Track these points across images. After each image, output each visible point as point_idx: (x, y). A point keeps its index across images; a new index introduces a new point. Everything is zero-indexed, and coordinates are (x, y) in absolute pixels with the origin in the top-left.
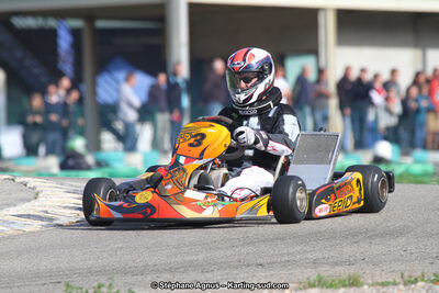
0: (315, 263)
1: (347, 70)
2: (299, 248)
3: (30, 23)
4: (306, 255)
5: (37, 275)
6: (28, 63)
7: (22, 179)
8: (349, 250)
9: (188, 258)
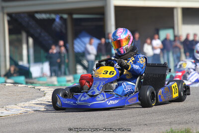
0: (171, 123)
1: (188, 35)
2: (163, 117)
3: (44, 16)
4: (167, 120)
5: (45, 131)
6: (42, 34)
7: (38, 87)
8: (186, 117)
9: (113, 122)
